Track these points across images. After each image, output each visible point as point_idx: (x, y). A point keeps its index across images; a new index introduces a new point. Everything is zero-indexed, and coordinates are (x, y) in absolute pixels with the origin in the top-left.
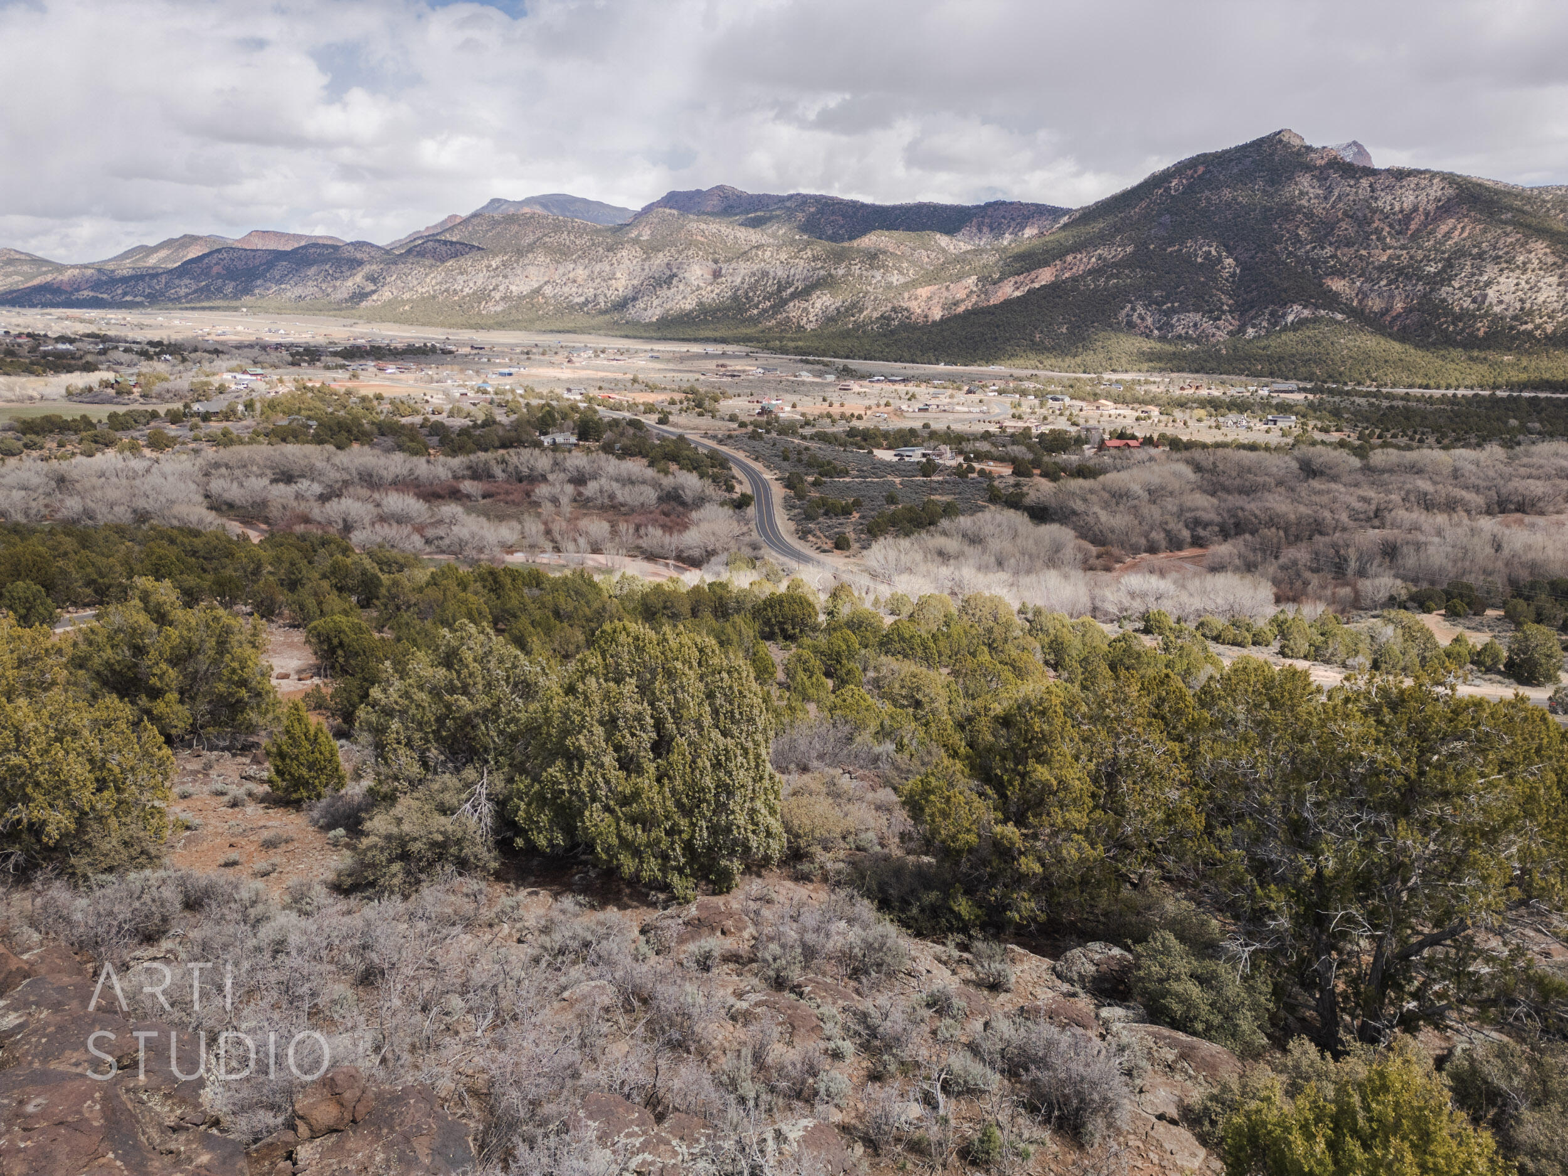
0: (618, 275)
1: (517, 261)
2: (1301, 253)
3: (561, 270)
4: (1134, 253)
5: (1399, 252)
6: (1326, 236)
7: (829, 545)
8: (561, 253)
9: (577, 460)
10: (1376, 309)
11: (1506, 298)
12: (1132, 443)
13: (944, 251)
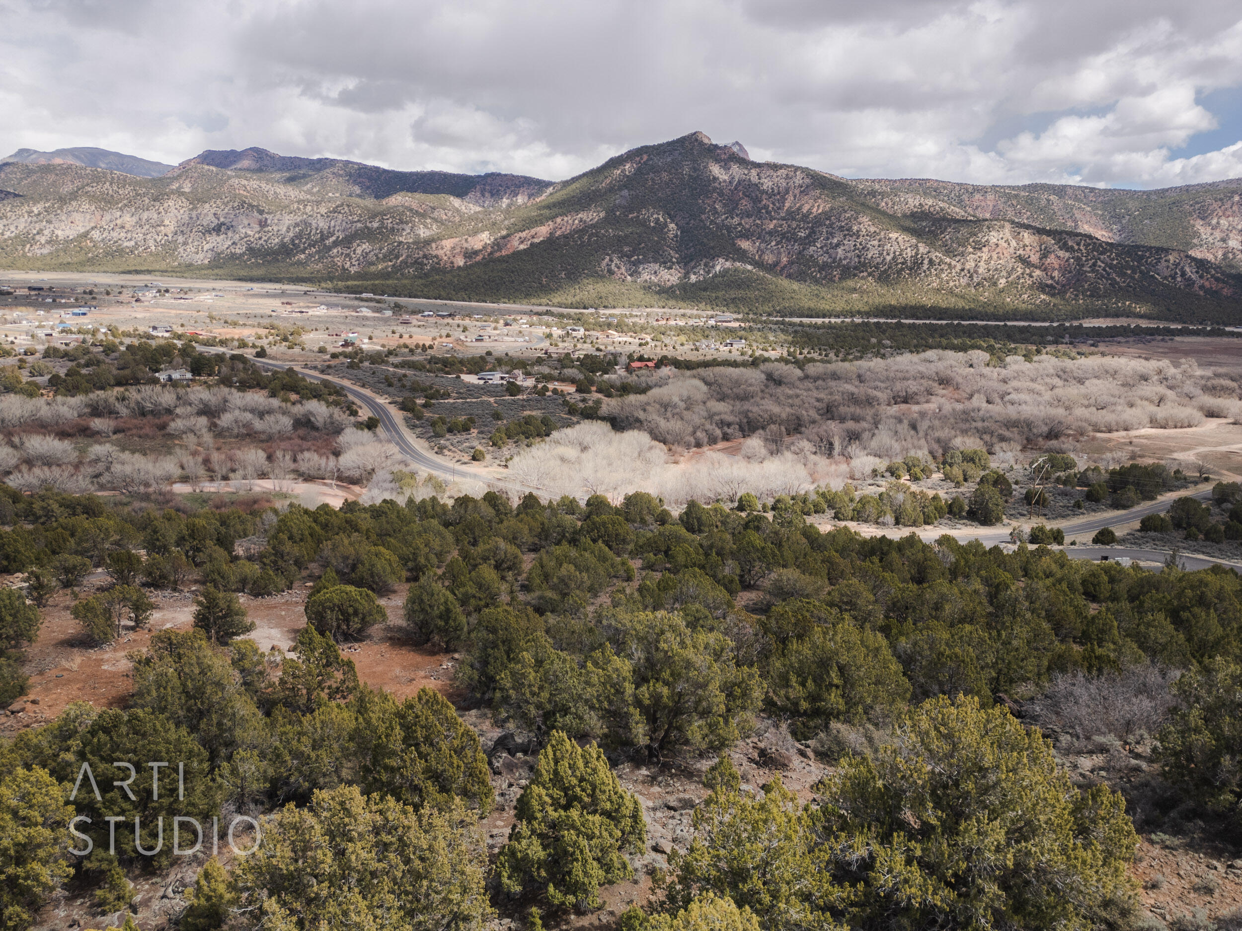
0: (167, 222)
1: (61, 208)
2: (719, 221)
3: (107, 217)
4: (605, 218)
5: (781, 222)
6: (733, 209)
7: (466, 458)
8: (106, 202)
9: (199, 394)
10: (770, 262)
11: (849, 255)
12: (650, 364)
13: (458, 211)
